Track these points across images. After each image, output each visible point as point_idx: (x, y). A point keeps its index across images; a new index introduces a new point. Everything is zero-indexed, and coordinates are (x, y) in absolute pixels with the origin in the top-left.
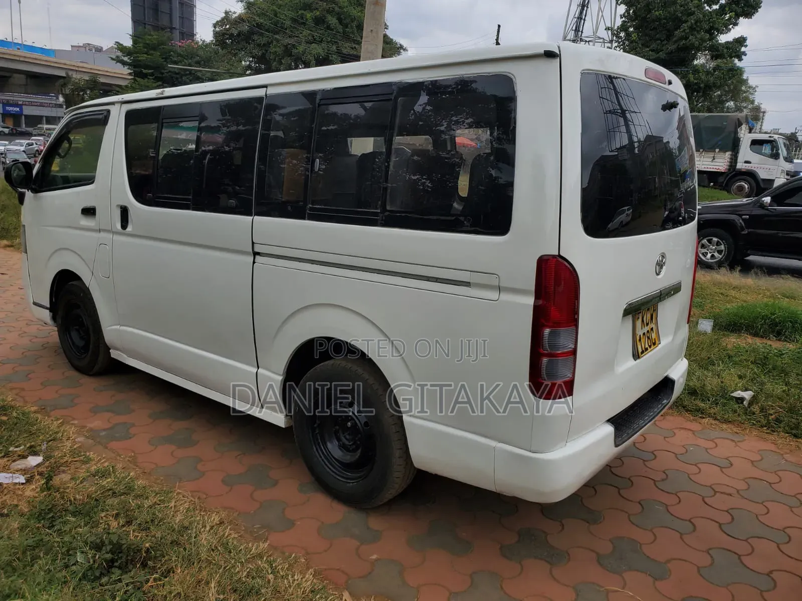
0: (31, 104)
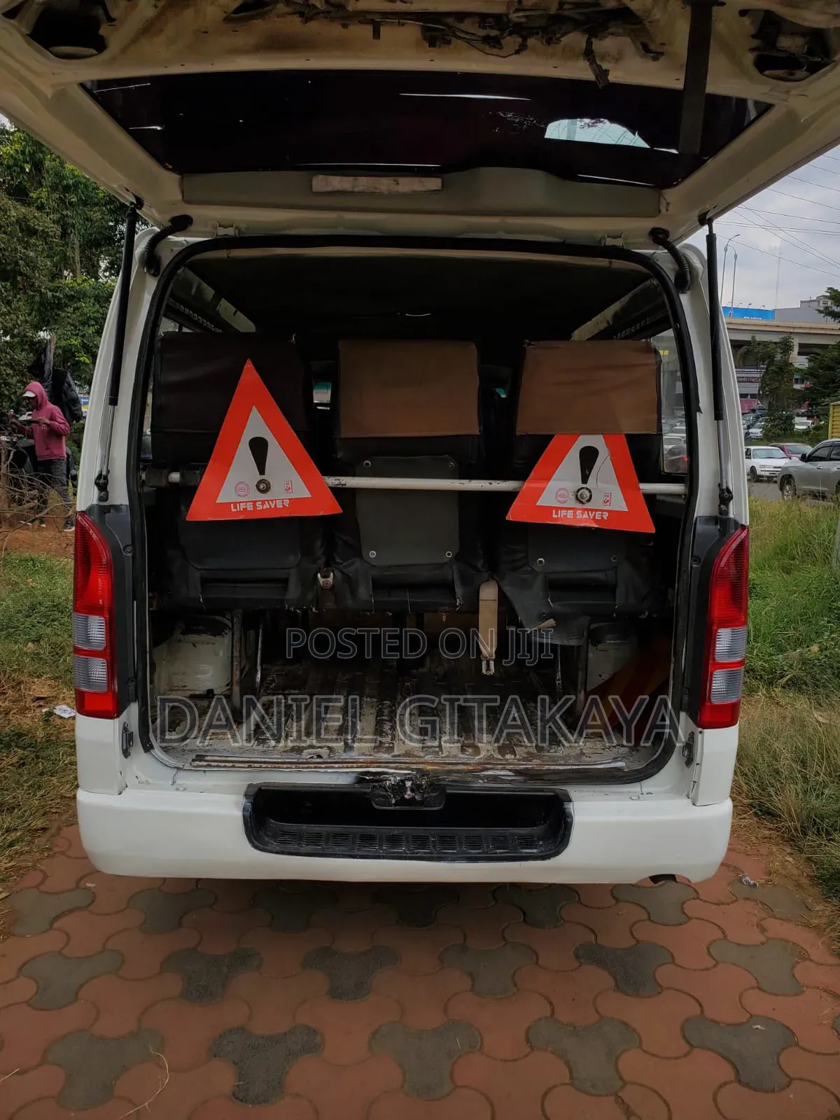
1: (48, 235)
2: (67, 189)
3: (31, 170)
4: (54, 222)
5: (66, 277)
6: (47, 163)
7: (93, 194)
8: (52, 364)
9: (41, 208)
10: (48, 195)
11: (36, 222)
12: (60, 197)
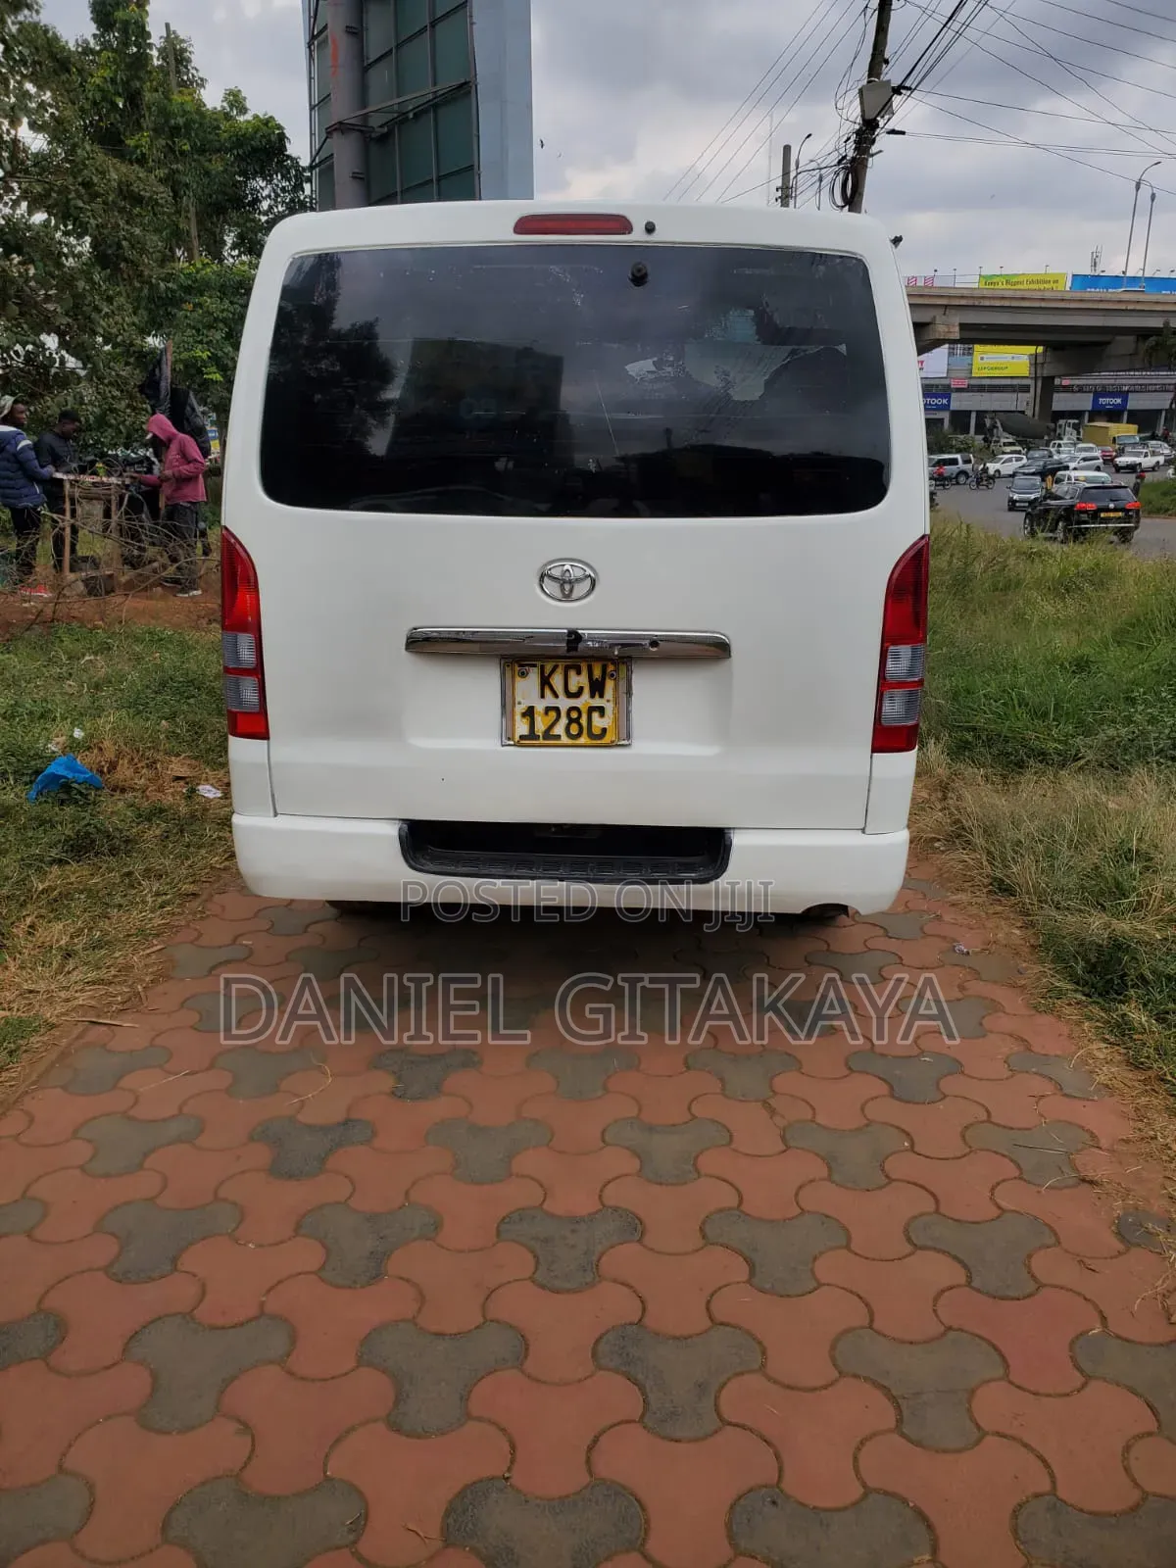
0: (1144, 389)
1: (157, 203)
2: (175, 131)
3: (124, 105)
4: (161, 180)
5: (179, 259)
6: (148, 96)
7: (211, 137)
8: (169, 381)
9: (142, 161)
10: (151, 141)
11: (142, 186)
12: (167, 144)
